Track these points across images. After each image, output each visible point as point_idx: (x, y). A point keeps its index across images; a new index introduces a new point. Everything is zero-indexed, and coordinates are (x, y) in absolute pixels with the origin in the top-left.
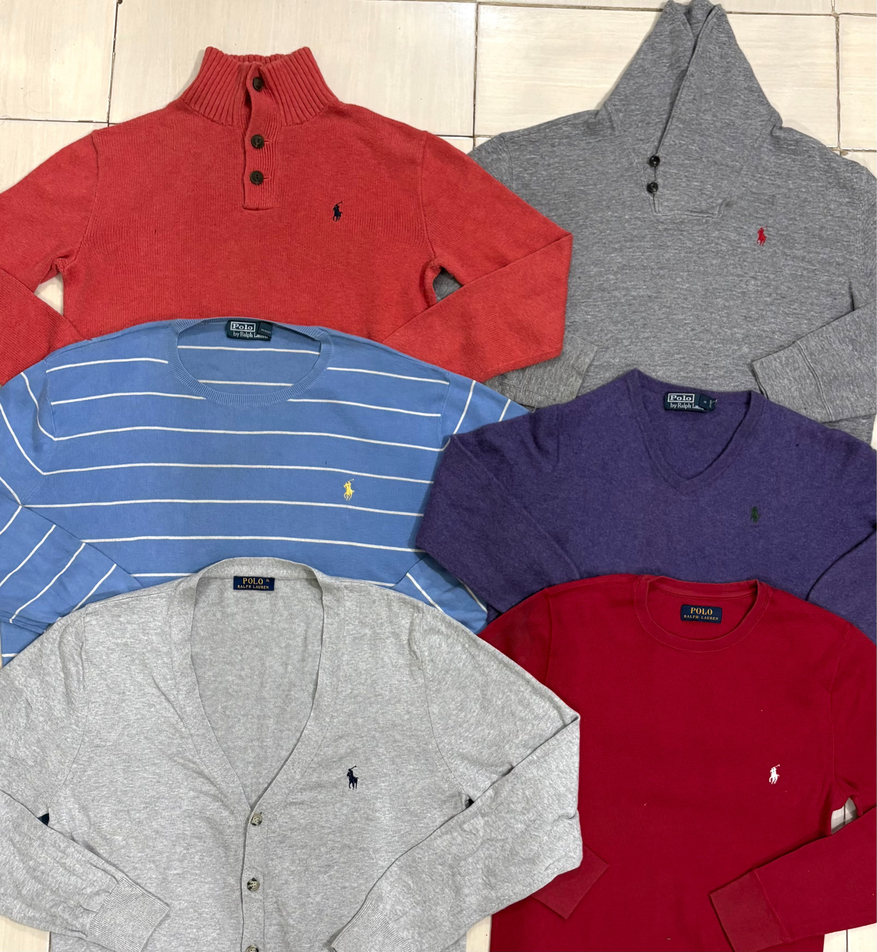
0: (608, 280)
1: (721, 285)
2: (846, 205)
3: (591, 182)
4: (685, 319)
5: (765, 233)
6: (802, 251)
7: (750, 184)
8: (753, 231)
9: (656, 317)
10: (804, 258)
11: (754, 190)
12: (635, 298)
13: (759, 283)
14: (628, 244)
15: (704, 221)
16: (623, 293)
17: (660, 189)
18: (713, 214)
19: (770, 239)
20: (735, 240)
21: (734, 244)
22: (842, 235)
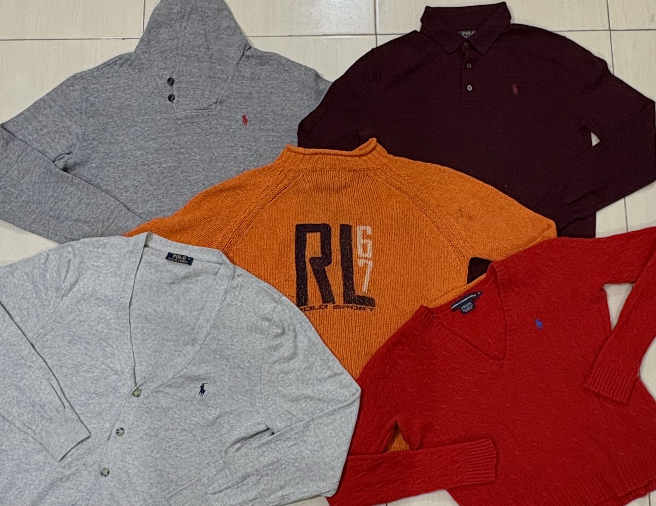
0: (148, 158)
1: (220, 154)
3: (134, 99)
4: (198, 179)
5: (247, 117)
6: (271, 125)
7: (235, 87)
8: (239, 117)
9: (179, 179)
10: (273, 130)
11: (238, 91)
12: (165, 168)
13: (245, 149)
14: (160, 135)
15: (207, 115)
16: (158, 166)
17: (176, 98)
18: (212, 109)
19: (250, 121)
21: (227, 127)
22: (296, 112)
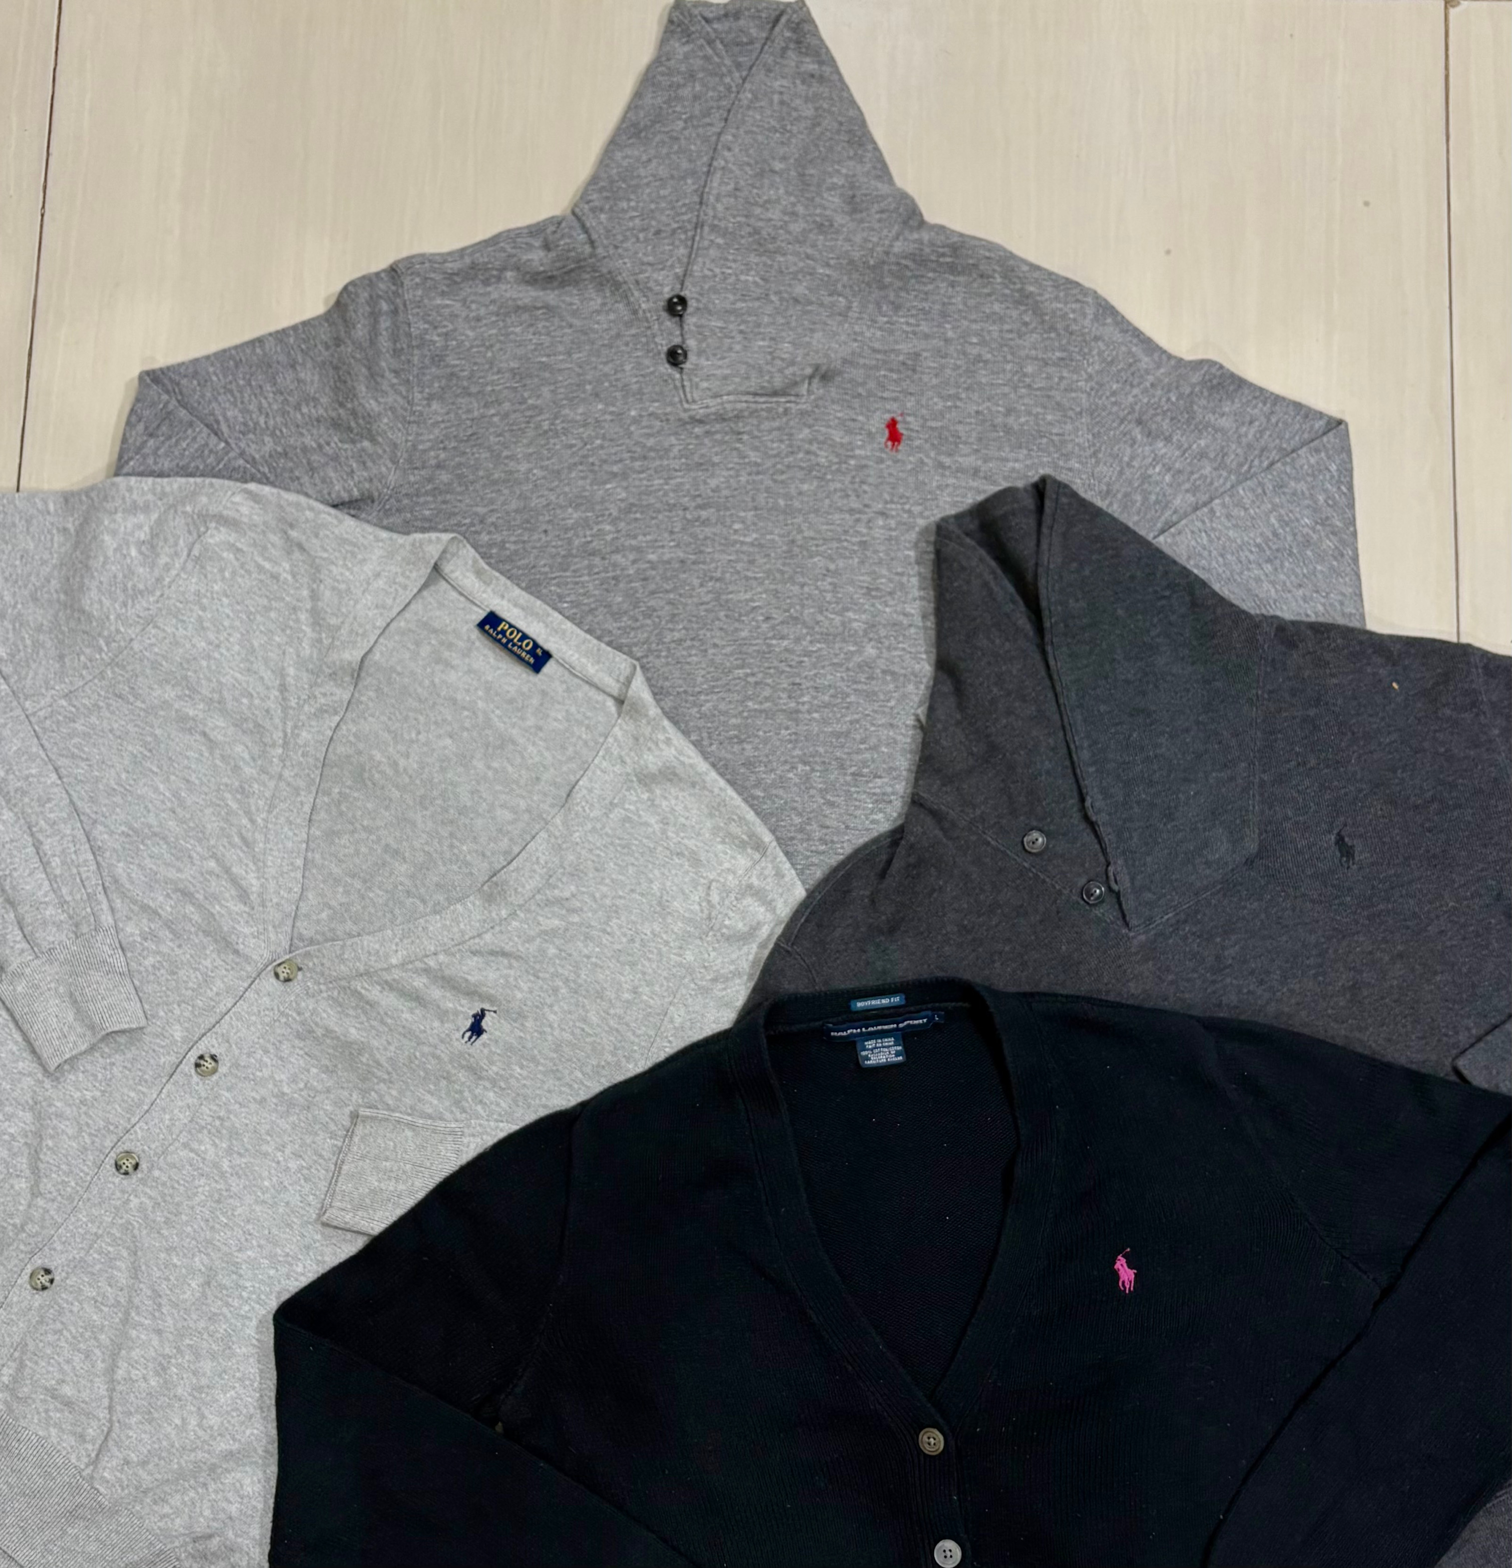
0: (601, 533)
1: (819, 532)
2: (1055, 365)
3: (561, 348)
4: (752, 600)
5: (900, 427)
6: (972, 458)
7: (868, 334)
8: (877, 424)
9: (695, 600)
10: (976, 472)
11: (877, 345)
12: (653, 566)
13: (892, 523)
14: (637, 464)
15: (781, 410)
16: (631, 557)
17: (692, 358)
18: (797, 395)
19: (910, 438)
20: (842, 445)
21: (841, 451)
22: (1050, 424)
